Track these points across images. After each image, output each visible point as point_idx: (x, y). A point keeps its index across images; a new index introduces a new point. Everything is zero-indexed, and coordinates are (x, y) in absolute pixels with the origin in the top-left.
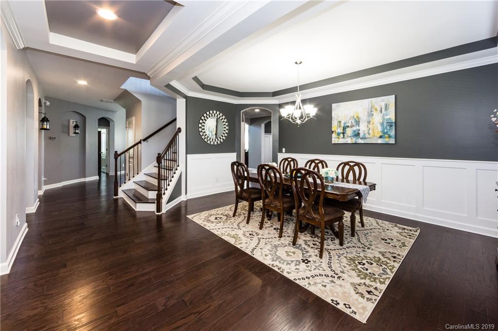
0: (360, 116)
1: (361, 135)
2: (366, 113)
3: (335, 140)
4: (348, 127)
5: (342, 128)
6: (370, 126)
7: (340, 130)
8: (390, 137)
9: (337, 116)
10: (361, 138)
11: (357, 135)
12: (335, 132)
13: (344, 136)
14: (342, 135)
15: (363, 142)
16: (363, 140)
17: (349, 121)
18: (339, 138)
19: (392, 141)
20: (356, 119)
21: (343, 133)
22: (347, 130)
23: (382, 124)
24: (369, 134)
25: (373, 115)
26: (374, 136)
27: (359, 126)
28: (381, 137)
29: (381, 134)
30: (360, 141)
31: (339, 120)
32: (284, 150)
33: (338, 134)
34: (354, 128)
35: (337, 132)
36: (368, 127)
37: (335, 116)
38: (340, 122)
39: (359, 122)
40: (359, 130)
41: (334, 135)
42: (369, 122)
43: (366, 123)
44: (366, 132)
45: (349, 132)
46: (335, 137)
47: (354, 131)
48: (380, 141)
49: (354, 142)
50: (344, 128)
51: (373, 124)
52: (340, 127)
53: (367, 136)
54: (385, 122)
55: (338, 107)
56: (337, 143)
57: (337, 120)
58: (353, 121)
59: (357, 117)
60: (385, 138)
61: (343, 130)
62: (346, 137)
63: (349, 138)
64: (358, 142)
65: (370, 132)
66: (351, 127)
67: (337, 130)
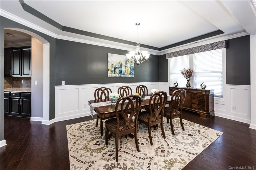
0: (122, 63)
1: (123, 73)
2: (125, 62)
3: (110, 75)
4: (117, 68)
5: (114, 68)
6: (126, 69)
7: (113, 69)
8: (133, 74)
9: (111, 61)
10: (123, 74)
11: (121, 72)
12: (110, 70)
13: (115, 72)
14: (114, 72)
15: (123, 76)
16: (123, 75)
17: (117, 65)
18: (112, 74)
19: (133, 76)
20: (121, 64)
21: (115, 71)
22: (117, 69)
23: (130, 68)
24: (126, 72)
25: (127, 63)
26: (128, 73)
27: (122, 68)
28: (130, 74)
29: (130, 73)
30: (122, 76)
31: (112, 63)
32: (63, 82)
33: (112, 71)
34: (120, 69)
35: (111, 70)
36: (125, 69)
37: (110, 61)
38: (113, 65)
39: (122, 66)
40: (122, 70)
41: (109, 72)
42: (126, 67)
43: (125, 67)
44: (125, 71)
45: (117, 70)
46: (110, 73)
47: (120, 71)
48: (130, 76)
49: (120, 76)
50: (115, 68)
51: (127, 68)
52: (113, 67)
53: (125, 73)
54: (131, 67)
55: (112, 56)
56: (111, 76)
57: (111, 63)
58: (119, 65)
59: (121, 63)
60: (131, 74)
61: (114, 69)
62: (116, 73)
63: (117, 74)
64: (121, 76)
65: (126, 71)
66: (118, 68)
67: (111, 69)
